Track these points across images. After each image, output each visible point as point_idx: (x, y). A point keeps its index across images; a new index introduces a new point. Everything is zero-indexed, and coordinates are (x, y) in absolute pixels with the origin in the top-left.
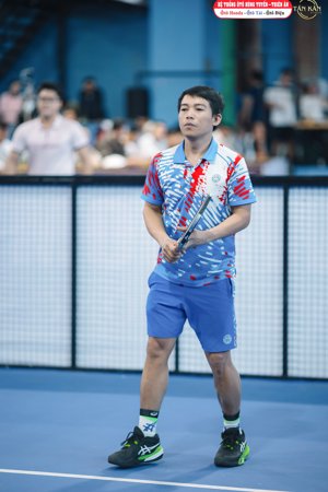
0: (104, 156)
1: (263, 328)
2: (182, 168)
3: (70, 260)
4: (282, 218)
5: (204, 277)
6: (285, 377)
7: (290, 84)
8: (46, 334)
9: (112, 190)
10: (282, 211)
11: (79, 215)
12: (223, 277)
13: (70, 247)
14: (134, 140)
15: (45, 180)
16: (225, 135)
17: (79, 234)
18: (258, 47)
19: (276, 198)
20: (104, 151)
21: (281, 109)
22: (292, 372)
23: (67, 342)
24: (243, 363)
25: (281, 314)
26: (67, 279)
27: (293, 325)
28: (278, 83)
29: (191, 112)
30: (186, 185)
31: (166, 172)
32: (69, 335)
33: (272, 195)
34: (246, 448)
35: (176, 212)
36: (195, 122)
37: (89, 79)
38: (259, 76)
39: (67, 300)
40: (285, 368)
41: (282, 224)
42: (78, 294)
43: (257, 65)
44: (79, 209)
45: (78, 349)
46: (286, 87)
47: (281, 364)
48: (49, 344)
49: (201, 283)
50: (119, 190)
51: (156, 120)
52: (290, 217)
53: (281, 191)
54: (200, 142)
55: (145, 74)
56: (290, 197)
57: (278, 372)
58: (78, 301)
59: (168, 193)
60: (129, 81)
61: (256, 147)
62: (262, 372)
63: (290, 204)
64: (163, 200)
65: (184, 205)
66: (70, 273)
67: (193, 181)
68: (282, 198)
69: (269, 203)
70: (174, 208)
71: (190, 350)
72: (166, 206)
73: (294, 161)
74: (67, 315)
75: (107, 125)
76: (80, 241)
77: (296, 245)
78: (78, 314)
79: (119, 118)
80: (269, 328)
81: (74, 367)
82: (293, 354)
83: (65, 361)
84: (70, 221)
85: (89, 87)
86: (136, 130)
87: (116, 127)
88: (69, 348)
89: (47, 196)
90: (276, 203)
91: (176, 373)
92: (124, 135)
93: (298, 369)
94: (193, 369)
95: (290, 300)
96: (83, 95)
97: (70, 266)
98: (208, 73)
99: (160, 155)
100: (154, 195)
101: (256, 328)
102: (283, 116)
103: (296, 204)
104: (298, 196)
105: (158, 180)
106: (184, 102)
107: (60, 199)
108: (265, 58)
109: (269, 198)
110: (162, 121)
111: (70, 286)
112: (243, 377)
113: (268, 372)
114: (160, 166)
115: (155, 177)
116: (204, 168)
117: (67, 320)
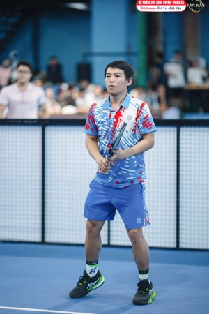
0: (62, 106)
1: (163, 218)
2: (108, 112)
3: (41, 174)
4: (176, 146)
5: (124, 182)
6: (178, 248)
7: (180, 60)
8: (26, 221)
9: (68, 128)
10: (176, 141)
11: (46, 144)
12: (136, 182)
13: (41, 165)
14: (82, 97)
15: (25, 122)
16: (140, 93)
17: (46, 157)
18: (160, 37)
19: (172, 133)
20: (63, 104)
21: (174, 76)
22: (182, 245)
23: (39, 226)
24: (151, 240)
25: (175, 209)
26: (39, 187)
27: (182, 216)
28: (172, 60)
29: (113, 78)
30: (111, 123)
31: (99, 115)
32: (40, 222)
33: (170, 131)
34: (153, 293)
35: (105, 140)
36: (115, 84)
37: (53, 57)
38: (161, 55)
39: (39, 200)
40: (178, 242)
41: (176, 150)
42: (46, 196)
43: (160, 48)
44: (46, 140)
45: (46, 230)
46: (177, 62)
47: (175, 240)
48: (27, 228)
49: (122, 186)
50: (72, 128)
51: (96, 84)
52: (181, 146)
53: (175, 129)
54: (119, 96)
55: (88, 54)
56: (181, 133)
57: (173, 245)
58: (46, 200)
59: (100, 128)
60: (78, 59)
61: (159, 101)
62: (163, 245)
63: (181, 137)
64: (98, 133)
65: (110, 136)
66: (41, 182)
67: (115, 120)
68: (176, 134)
69: (168, 137)
70: (104, 138)
71: (117, 231)
72: (100, 137)
73: (183, 110)
74: (39, 209)
75: (64, 86)
76: (47, 161)
77: (185, 164)
78: (46, 209)
79: (72, 82)
80: (168, 218)
81: (43, 242)
82: (182, 234)
83: (38, 238)
84: (41, 148)
85: (53, 62)
86: (82, 90)
87: (70, 88)
88: (41, 230)
89: (26, 132)
90: (172, 137)
91: (109, 245)
92: (75, 94)
93: (186, 243)
94: (119, 243)
95: (181, 200)
96: (49, 68)
97: (41, 178)
98: (129, 53)
99: (95, 105)
100: (92, 130)
101: (159, 217)
102: (176, 81)
103: (185, 137)
104: (186, 133)
105: (94, 120)
106: (108, 71)
107: (34, 134)
108: (165, 44)
109: (168, 133)
110: (100, 84)
111: (41, 191)
112: (151, 248)
113: (167, 245)
114: (95, 111)
115: (92, 118)
116: (122, 112)
117: (39, 213)
